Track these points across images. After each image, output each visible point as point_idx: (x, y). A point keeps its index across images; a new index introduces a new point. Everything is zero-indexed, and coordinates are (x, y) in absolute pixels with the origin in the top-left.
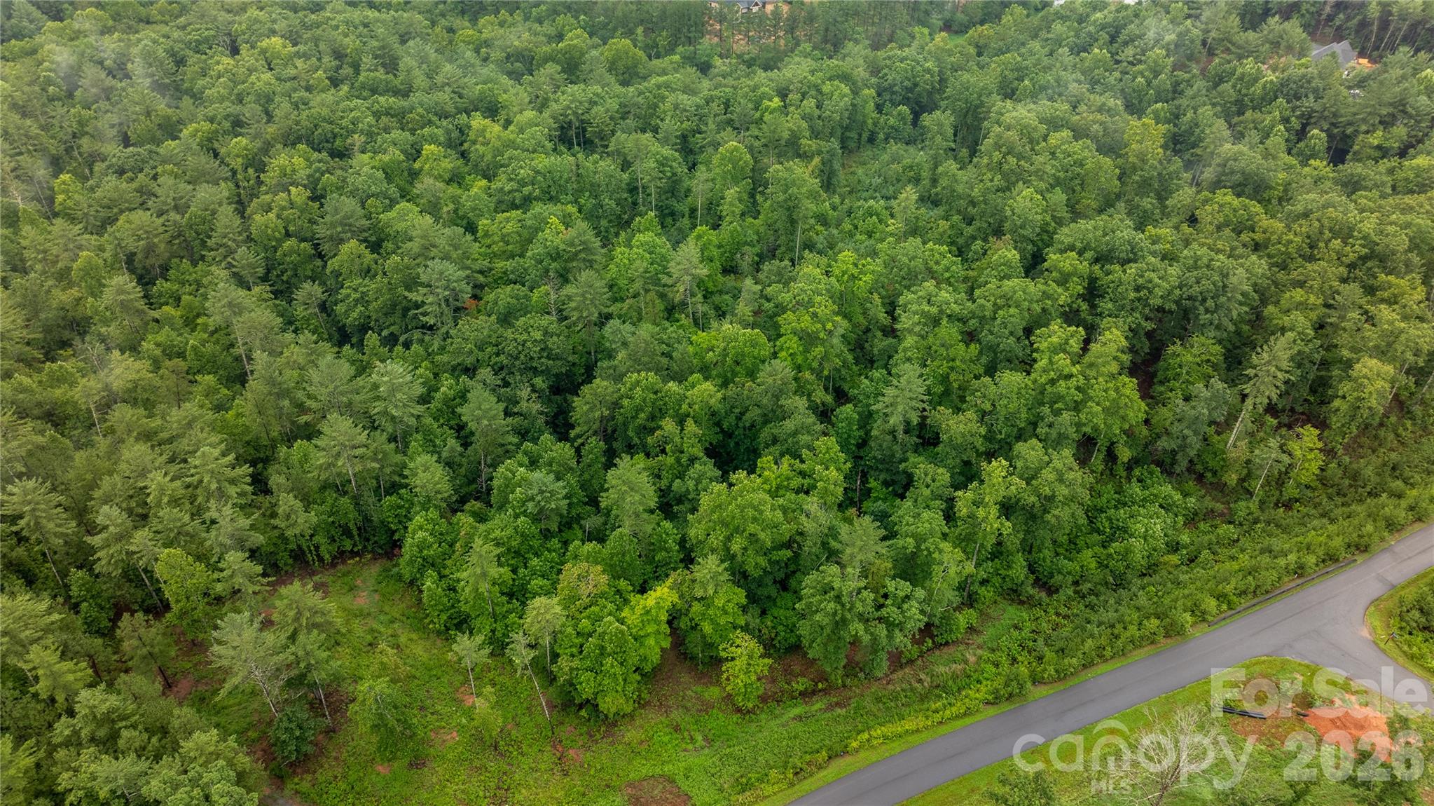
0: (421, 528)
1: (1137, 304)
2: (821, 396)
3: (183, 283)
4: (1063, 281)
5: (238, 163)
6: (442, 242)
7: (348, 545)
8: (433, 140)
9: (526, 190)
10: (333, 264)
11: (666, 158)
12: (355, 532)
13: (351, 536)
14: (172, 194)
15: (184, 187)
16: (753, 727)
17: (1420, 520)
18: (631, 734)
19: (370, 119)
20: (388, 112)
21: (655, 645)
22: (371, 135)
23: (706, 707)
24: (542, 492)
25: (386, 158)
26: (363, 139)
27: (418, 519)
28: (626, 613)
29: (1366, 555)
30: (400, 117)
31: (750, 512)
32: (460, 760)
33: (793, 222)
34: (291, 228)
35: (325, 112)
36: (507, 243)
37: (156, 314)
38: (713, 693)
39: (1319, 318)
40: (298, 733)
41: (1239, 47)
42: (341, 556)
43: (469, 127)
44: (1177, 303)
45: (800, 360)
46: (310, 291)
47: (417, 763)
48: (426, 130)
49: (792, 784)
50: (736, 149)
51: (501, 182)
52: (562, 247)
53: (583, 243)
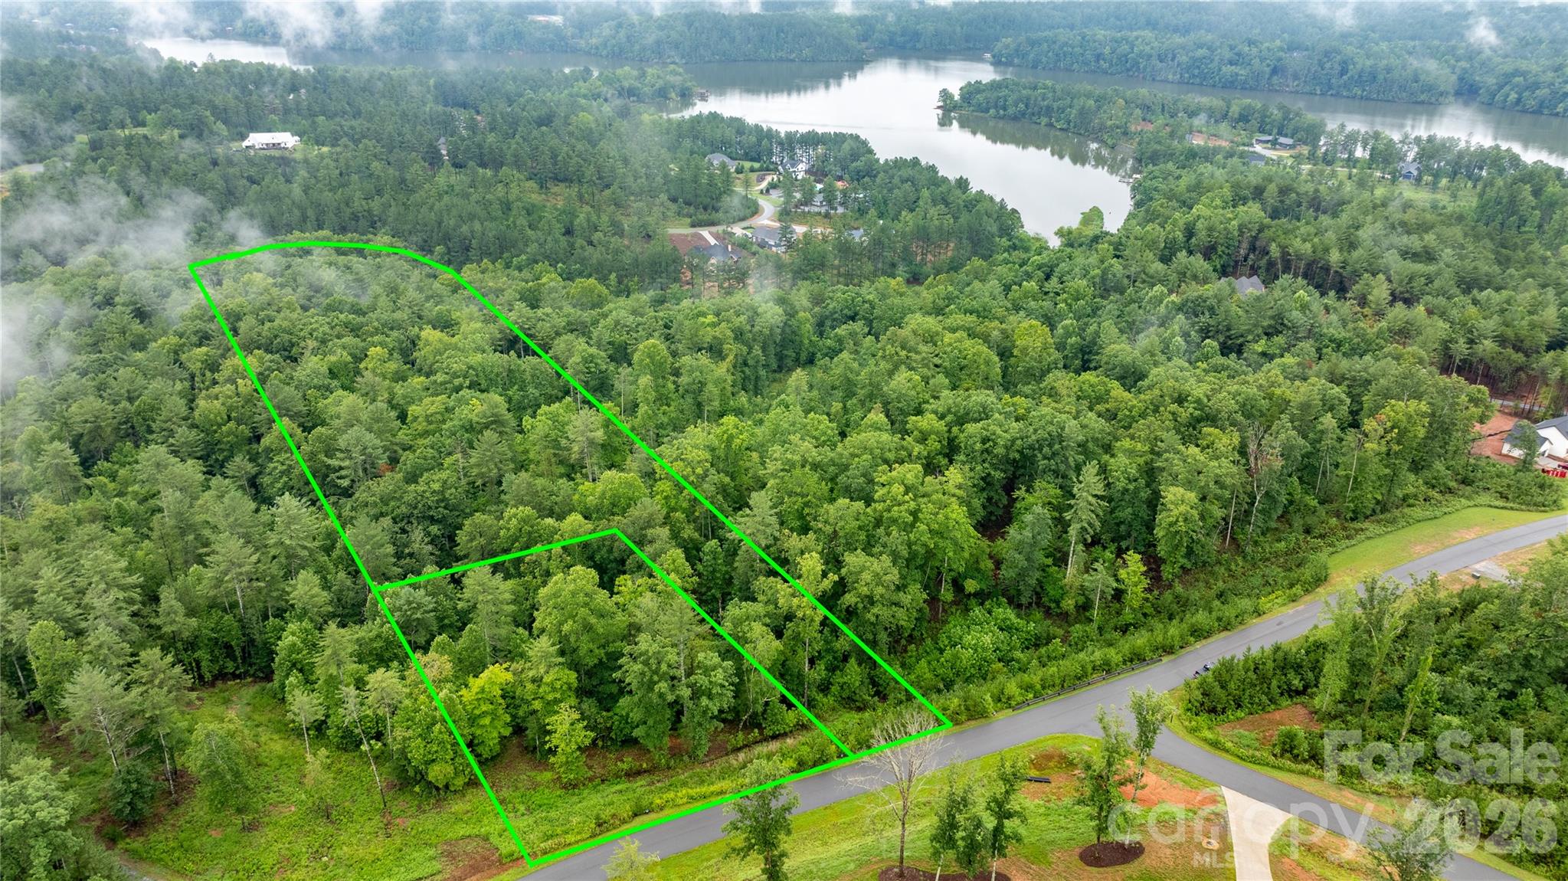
0: (293, 634)
1: (985, 455)
2: (689, 532)
3: (123, 465)
4: (923, 439)
5: (195, 367)
6: (364, 416)
7: (230, 666)
8: (382, 344)
9: (457, 382)
10: (266, 441)
11: (591, 355)
12: (238, 653)
13: (235, 660)
14: (127, 386)
15: (140, 381)
16: (575, 799)
17: (1226, 629)
18: (458, 806)
19: (326, 328)
20: (346, 325)
21: (494, 731)
22: (324, 342)
23: (535, 786)
24: (409, 603)
25: (333, 358)
26: (315, 344)
27: (292, 627)
28: (464, 692)
29: (1172, 657)
30: (355, 330)
31: (581, 598)
32: (291, 826)
33: (699, 405)
34: (234, 415)
35: (285, 324)
36: (430, 423)
37: (89, 481)
38: (548, 775)
39: (1147, 463)
41: (1152, 277)
42: (222, 676)
43: (419, 337)
44: (1020, 452)
45: (673, 502)
46: (240, 463)
47: (250, 828)
48: (376, 339)
49: (593, 836)
50: (654, 346)
51: (440, 377)
52: (476, 419)
53: (493, 415)
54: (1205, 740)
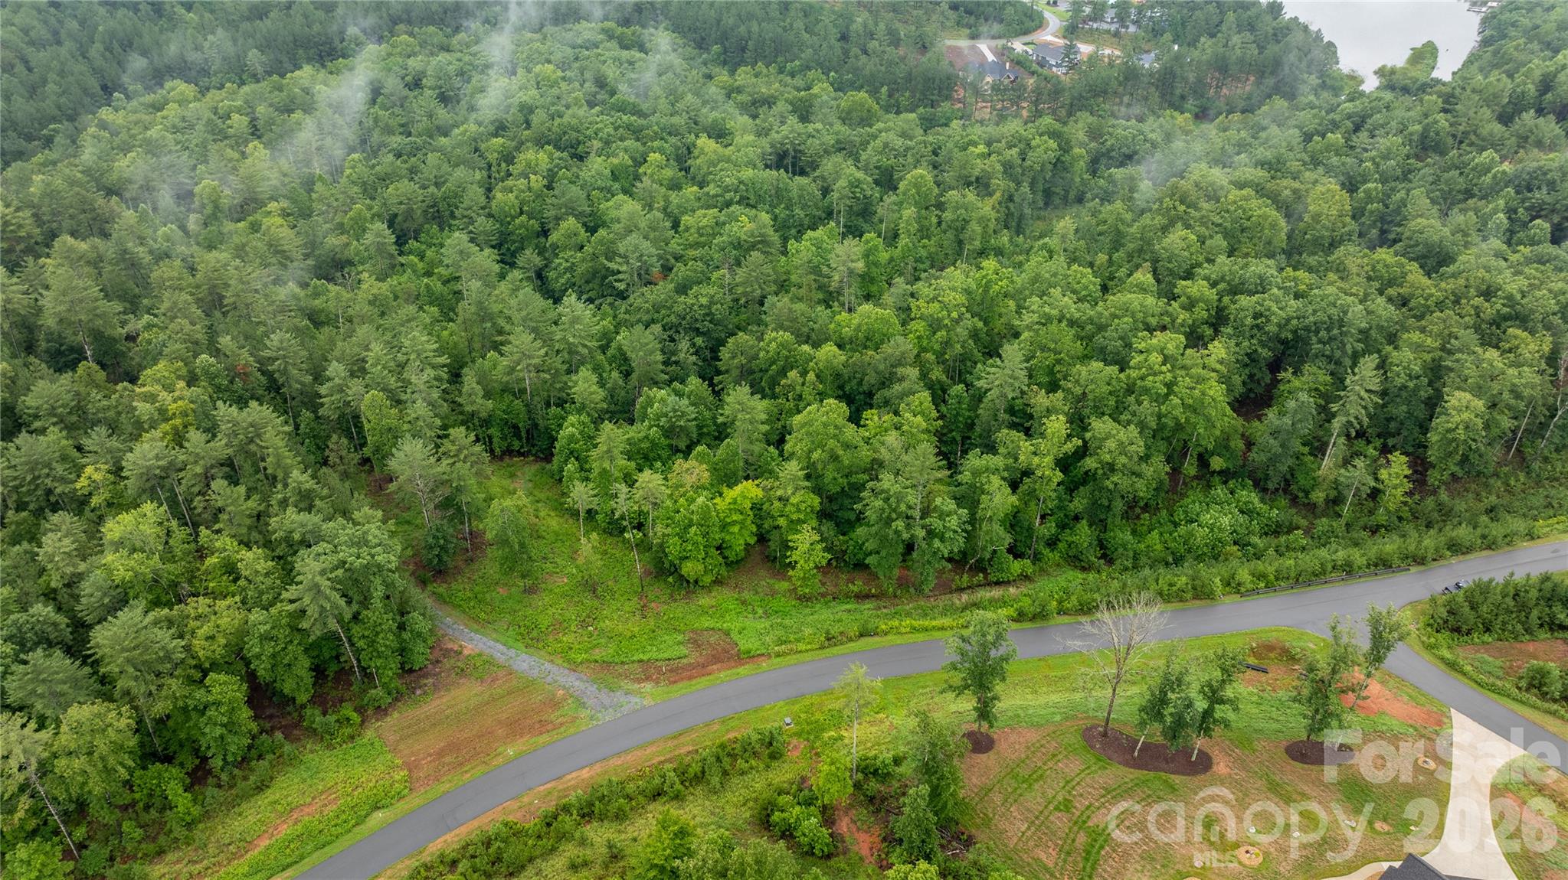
0: (573, 425)
1: (1255, 331)
2: (937, 374)
3: (430, 246)
4: (1190, 306)
5: (493, 157)
6: (643, 224)
7: (516, 445)
8: (661, 150)
9: (728, 196)
10: (554, 237)
11: (858, 180)
12: (524, 434)
13: (520, 439)
14: (434, 172)
15: (446, 168)
16: (808, 611)
17: (1489, 548)
18: (705, 600)
19: (611, 130)
20: (628, 127)
21: (740, 539)
22: (607, 143)
23: (773, 593)
24: (675, 411)
25: (615, 161)
26: (600, 145)
27: (572, 419)
28: (718, 500)
29: (1421, 568)
30: (637, 133)
31: (832, 430)
32: (564, 595)
33: (960, 243)
34: (525, 208)
35: (574, 121)
36: (701, 235)
37: (402, 259)
38: (784, 585)
39: (1433, 360)
40: (442, 542)
41: (1483, 140)
42: (509, 452)
43: (695, 146)
45: (925, 343)
46: (529, 257)
47: (530, 591)
48: (656, 144)
49: (822, 648)
50: (922, 177)
51: (712, 189)
52: (744, 237)
53: (761, 235)
54: (1442, 659)
